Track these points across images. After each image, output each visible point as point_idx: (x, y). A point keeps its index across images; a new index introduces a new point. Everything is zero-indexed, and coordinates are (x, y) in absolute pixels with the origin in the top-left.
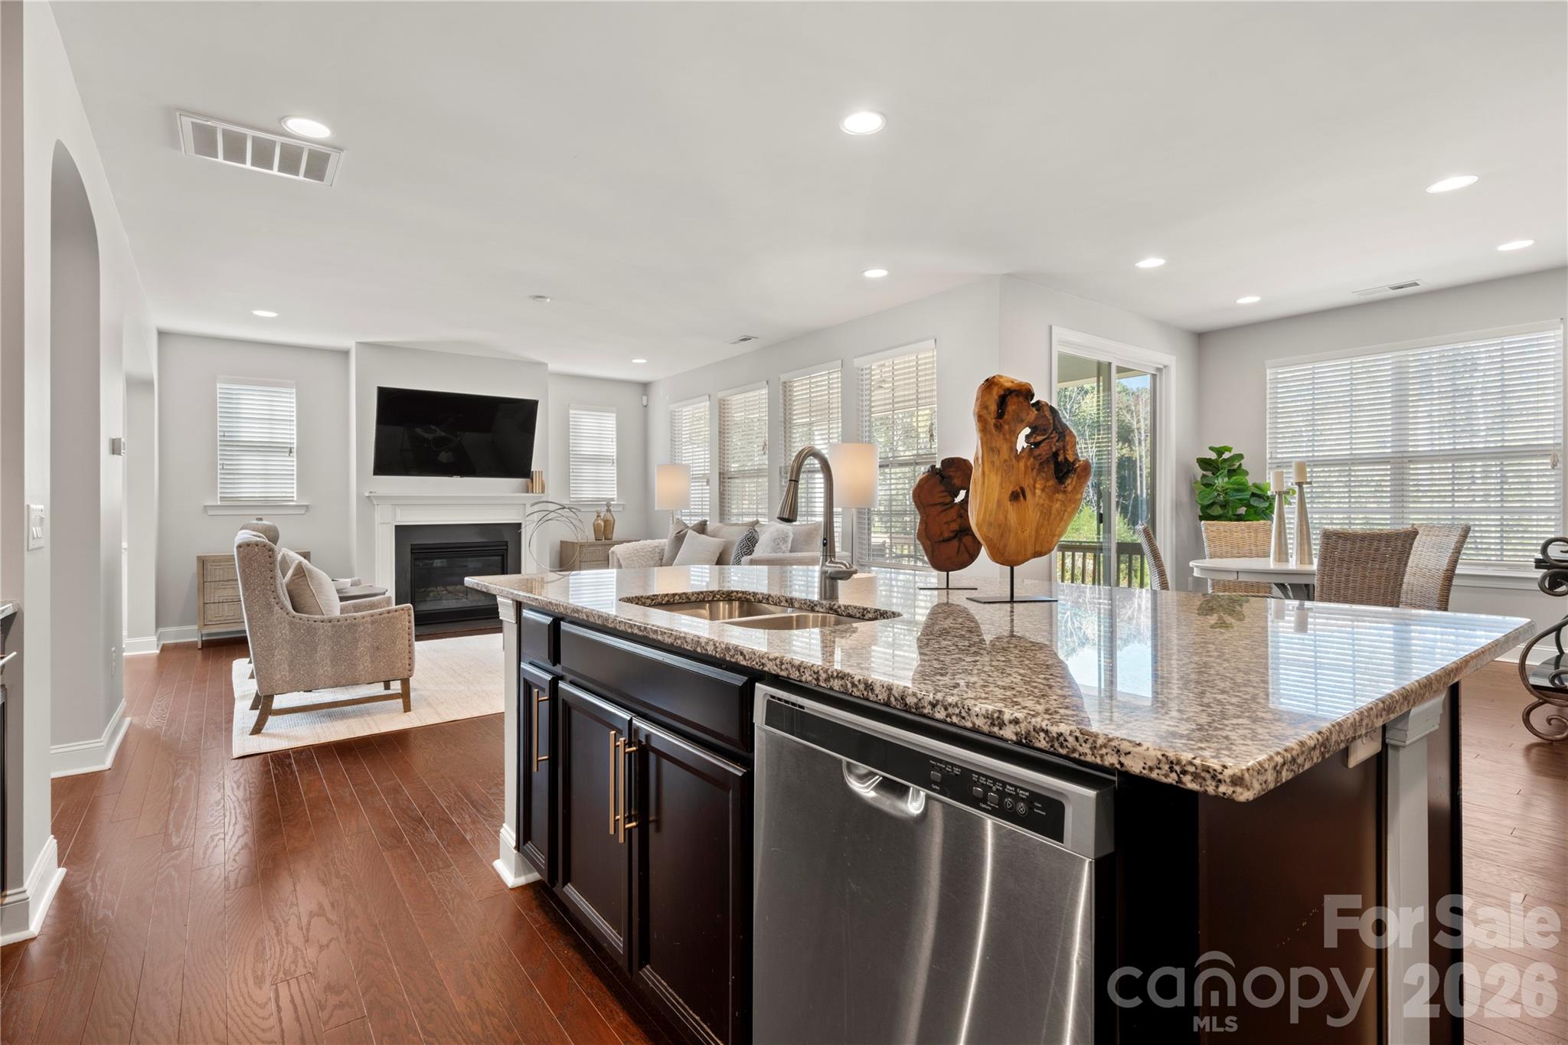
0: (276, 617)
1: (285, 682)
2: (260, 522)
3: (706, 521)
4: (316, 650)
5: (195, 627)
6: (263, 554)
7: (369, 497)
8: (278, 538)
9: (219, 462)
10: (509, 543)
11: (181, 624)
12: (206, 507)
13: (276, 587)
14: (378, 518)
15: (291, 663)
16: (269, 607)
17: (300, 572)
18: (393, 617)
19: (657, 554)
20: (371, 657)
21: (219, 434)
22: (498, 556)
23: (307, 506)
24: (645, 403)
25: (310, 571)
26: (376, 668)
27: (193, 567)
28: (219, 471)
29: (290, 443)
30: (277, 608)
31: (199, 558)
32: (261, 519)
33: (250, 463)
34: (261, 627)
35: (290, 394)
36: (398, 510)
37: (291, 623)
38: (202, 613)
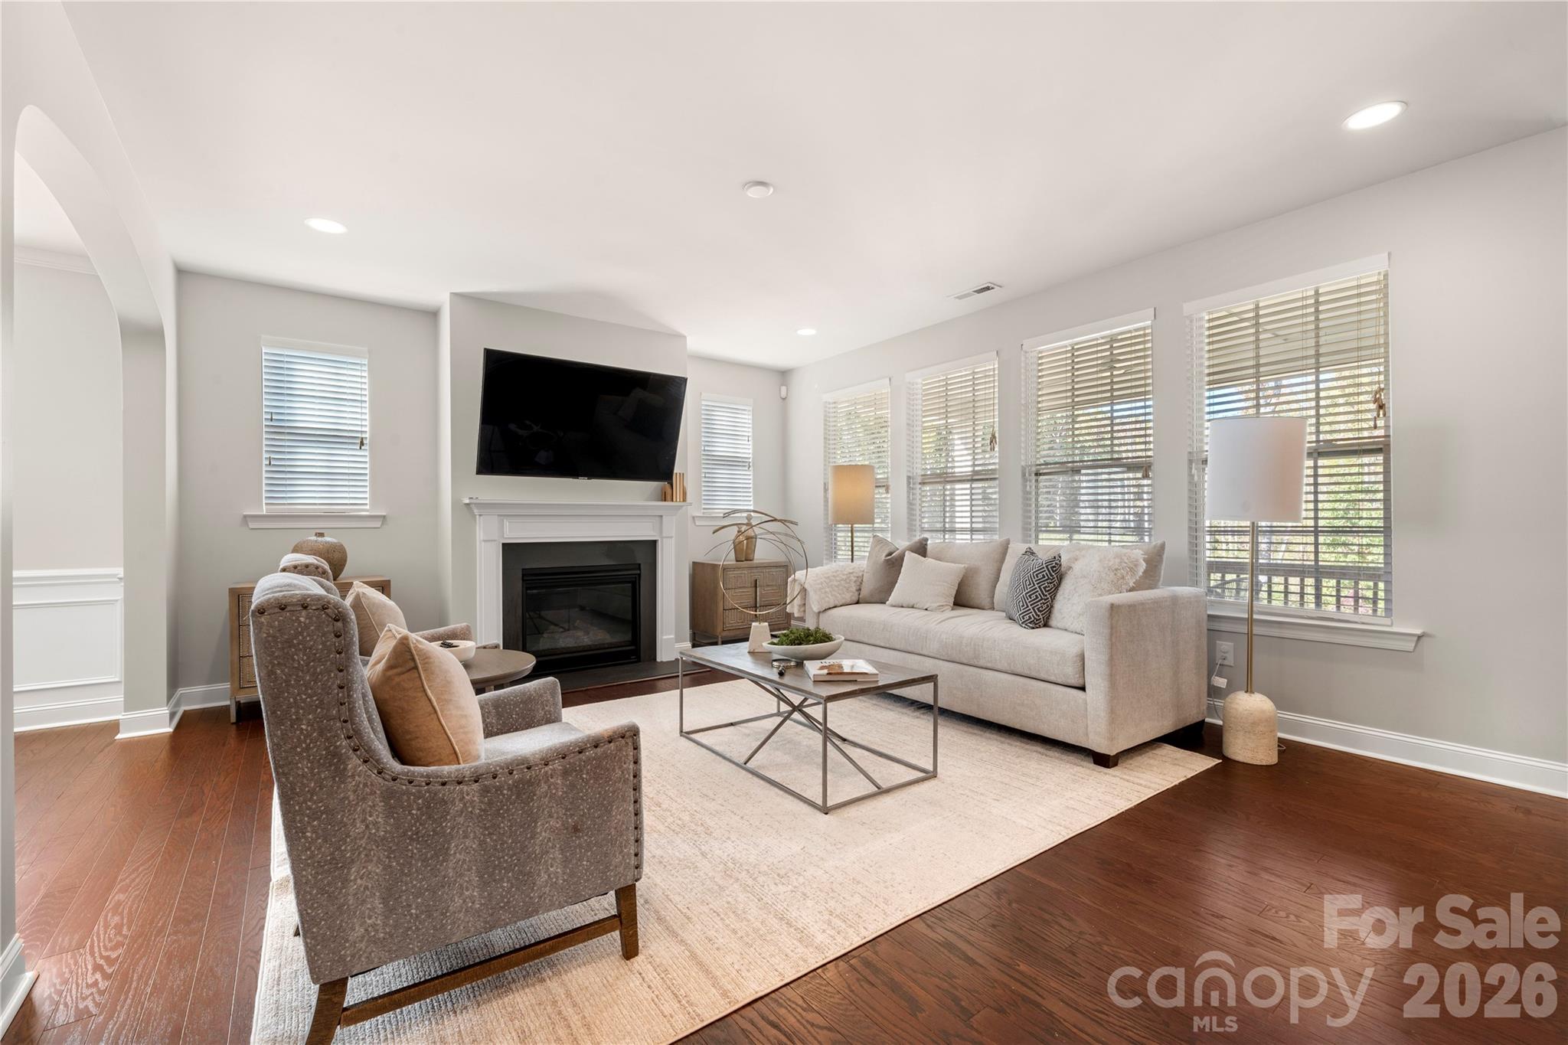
0: (351, 784)
1: (374, 941)
2: (320, 539)
3: (927, 540)
4: (447, 854)
5: (227, 686)
6: (318, 628)
7: (467, 505)
8: (346, 561)
9: (265, 455)
10: (642, 567)
11: (209, 682)
12: (245, 517)
13: (351, 710)
14: (480, 535)
15: (390, 895)
16: (335, 761)
17: (405, 659)
18: (605, 756)
19: (853, 584)
20: (562, 850)
21: (265, 416)
22: (629, 582)
23: (384, 517)
24: (783, 394)
25: (426, 658)
26: (572, 875)
27: (224, 603)
28: (265, 469)
29: (362, 432)
30: (354, 762)
31: (232, 591)
32: (321, 535)
33: (310, 457)
34: (315, 815)
35: (361, 365)
36: (506, 523)
37: (388, 795)
38: (236, 671)
